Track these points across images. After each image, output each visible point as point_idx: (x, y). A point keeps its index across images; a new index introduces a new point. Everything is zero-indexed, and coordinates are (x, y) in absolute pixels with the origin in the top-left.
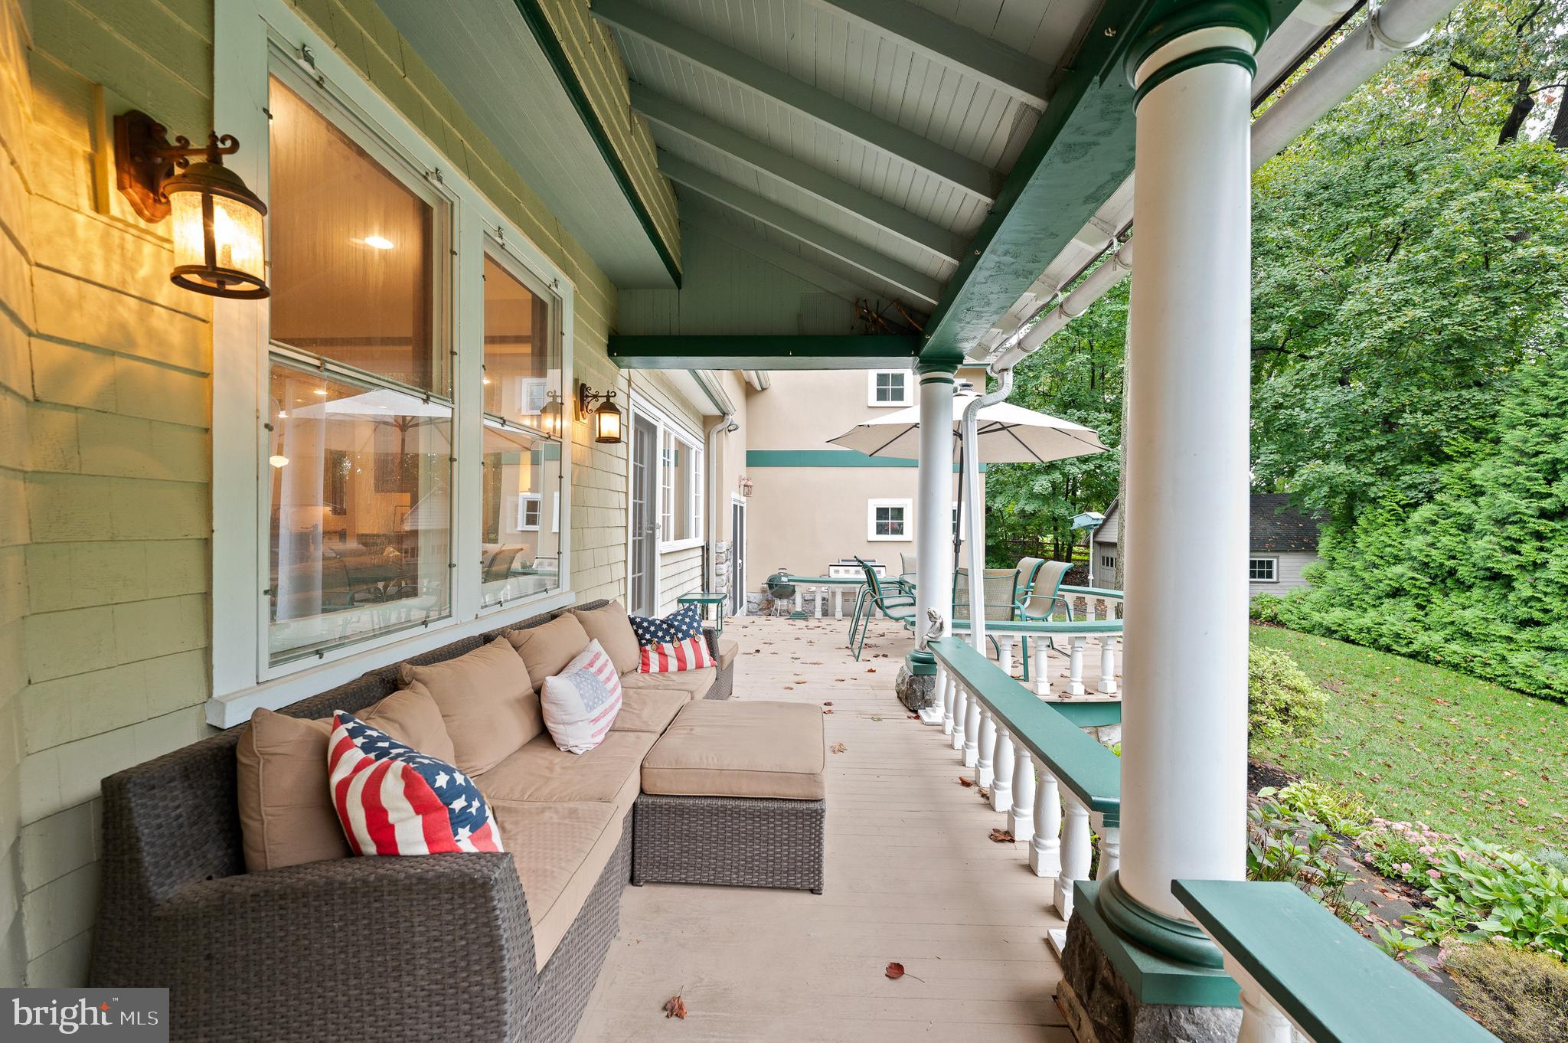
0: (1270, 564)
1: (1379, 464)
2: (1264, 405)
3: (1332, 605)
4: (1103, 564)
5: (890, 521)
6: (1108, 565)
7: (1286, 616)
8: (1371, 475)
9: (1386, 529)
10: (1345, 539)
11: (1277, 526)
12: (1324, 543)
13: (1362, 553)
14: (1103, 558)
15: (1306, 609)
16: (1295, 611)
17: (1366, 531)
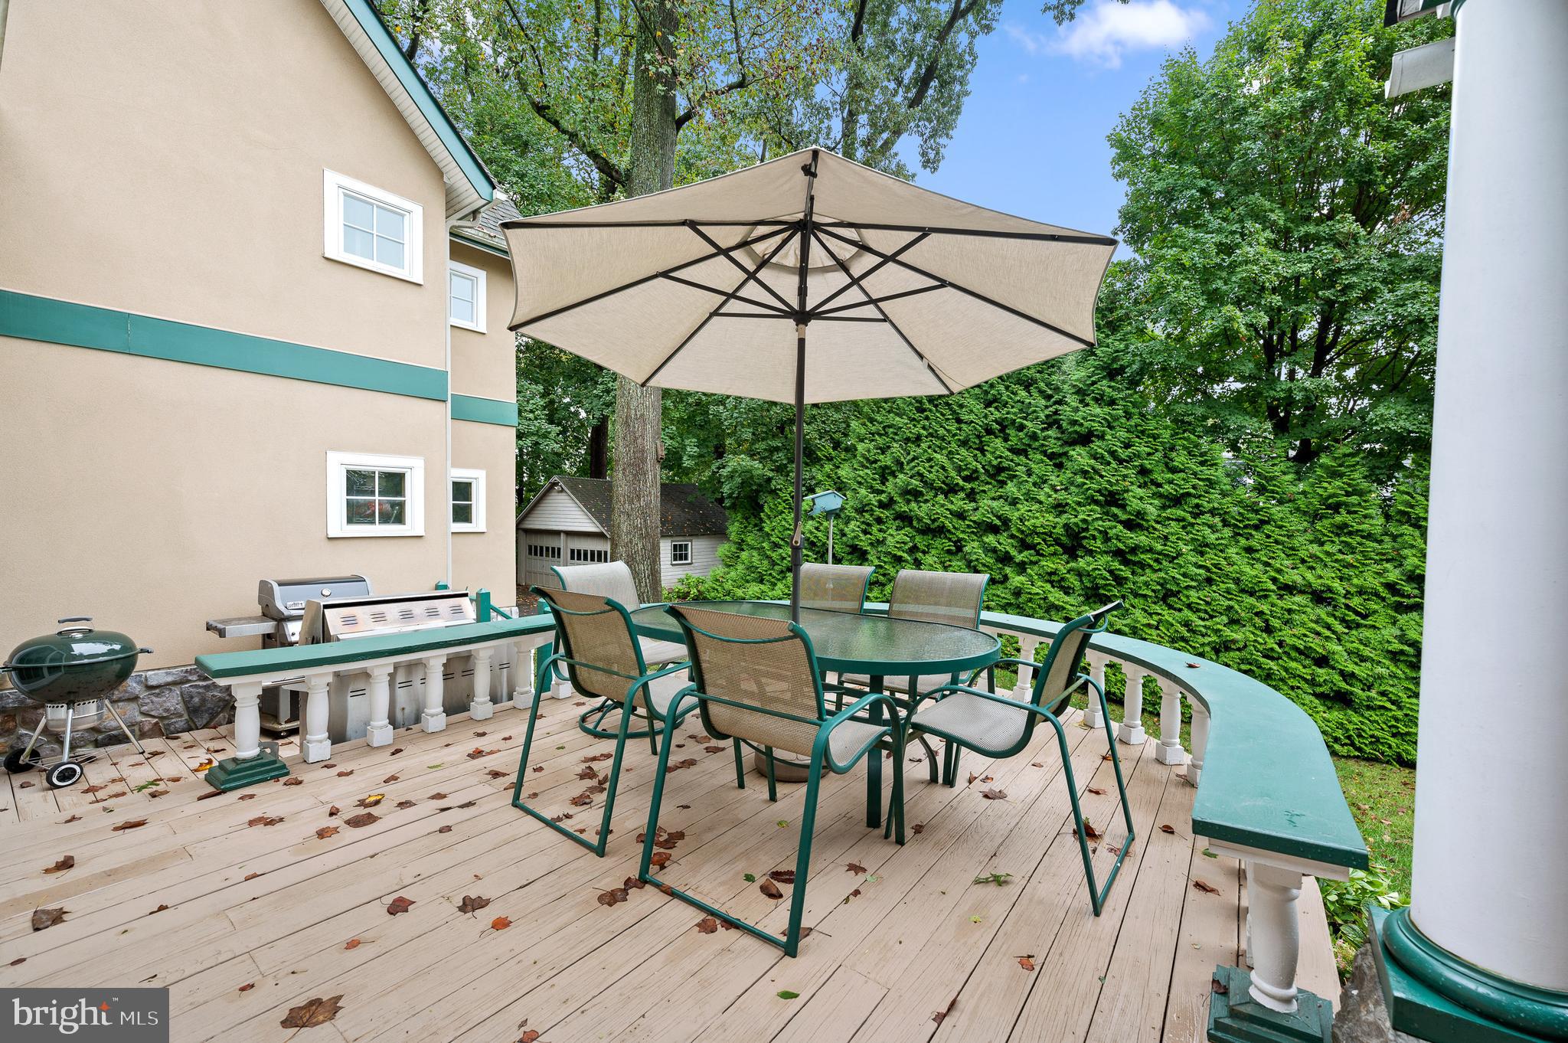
0: (686, 545)
1: (777, 461)
2: (690, 400)
3: (748, 581)
4: (530, 553)
5: (377, 498)
6: (536, 554)
7: (712, 594)
8: (772, 470)
9: (784, 515)
10: (749, 524)
11: (685, 512)
12: (734, 529)
13: (768, 535)
14: (530, 547)
15: (728, 586)
16: (719, 589)
17: (769, 517)
